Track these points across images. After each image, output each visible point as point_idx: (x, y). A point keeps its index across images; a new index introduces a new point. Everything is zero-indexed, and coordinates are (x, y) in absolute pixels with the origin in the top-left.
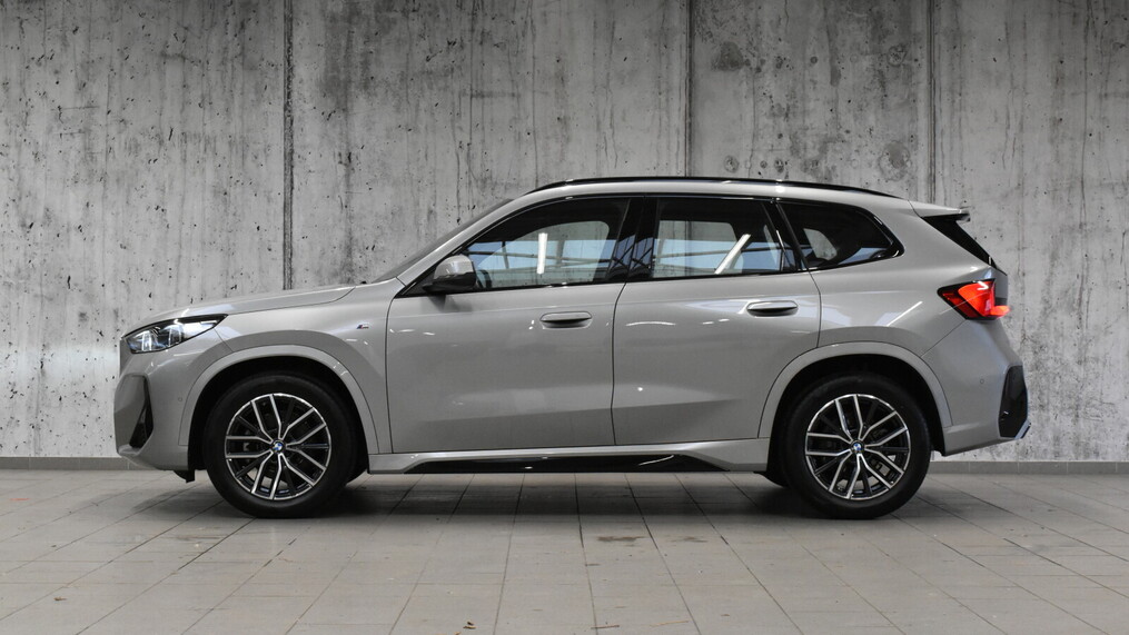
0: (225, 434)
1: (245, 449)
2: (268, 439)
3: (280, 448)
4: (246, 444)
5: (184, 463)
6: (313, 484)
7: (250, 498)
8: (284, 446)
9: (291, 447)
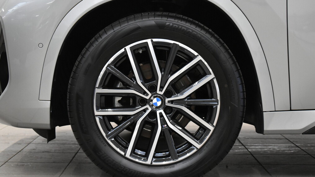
0: (94, 88)
1: (117, 104)
2: (145, 93)
3: (159, 103)
4: (118, 99)
5: (45, 120)
6: (199, 146)
7: (125, 162)
8: (163, 102)
9: (172, 102)
